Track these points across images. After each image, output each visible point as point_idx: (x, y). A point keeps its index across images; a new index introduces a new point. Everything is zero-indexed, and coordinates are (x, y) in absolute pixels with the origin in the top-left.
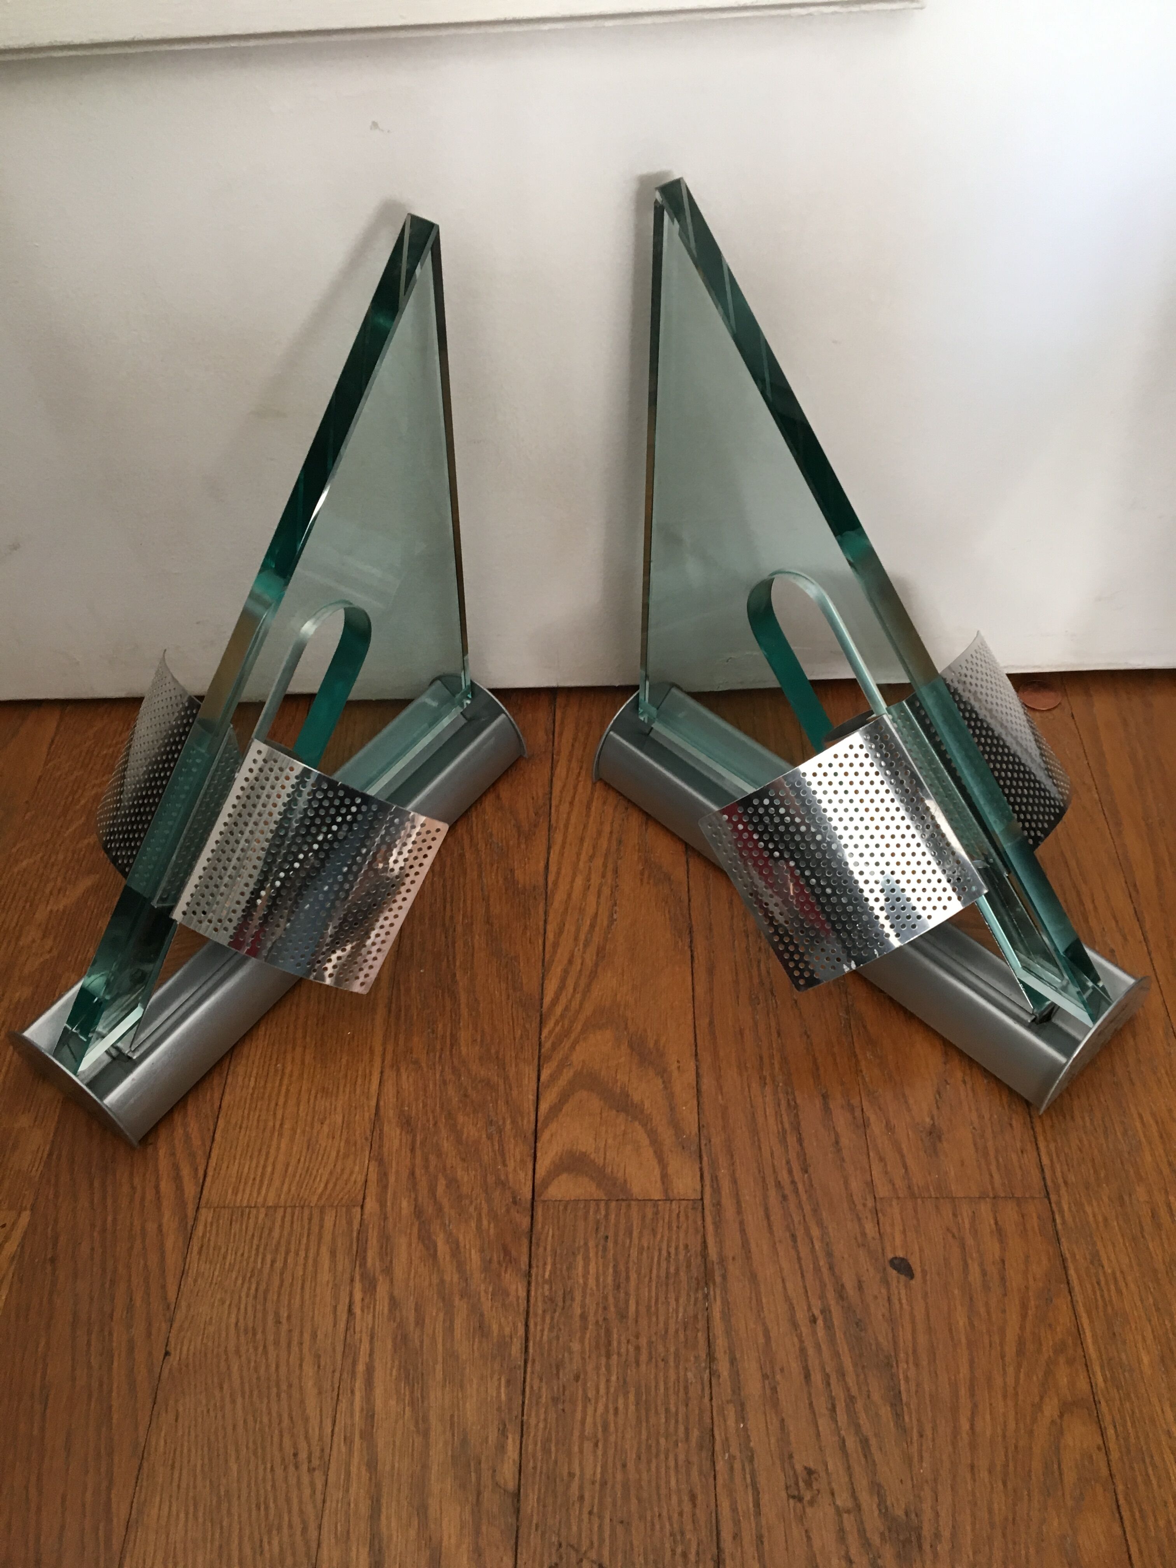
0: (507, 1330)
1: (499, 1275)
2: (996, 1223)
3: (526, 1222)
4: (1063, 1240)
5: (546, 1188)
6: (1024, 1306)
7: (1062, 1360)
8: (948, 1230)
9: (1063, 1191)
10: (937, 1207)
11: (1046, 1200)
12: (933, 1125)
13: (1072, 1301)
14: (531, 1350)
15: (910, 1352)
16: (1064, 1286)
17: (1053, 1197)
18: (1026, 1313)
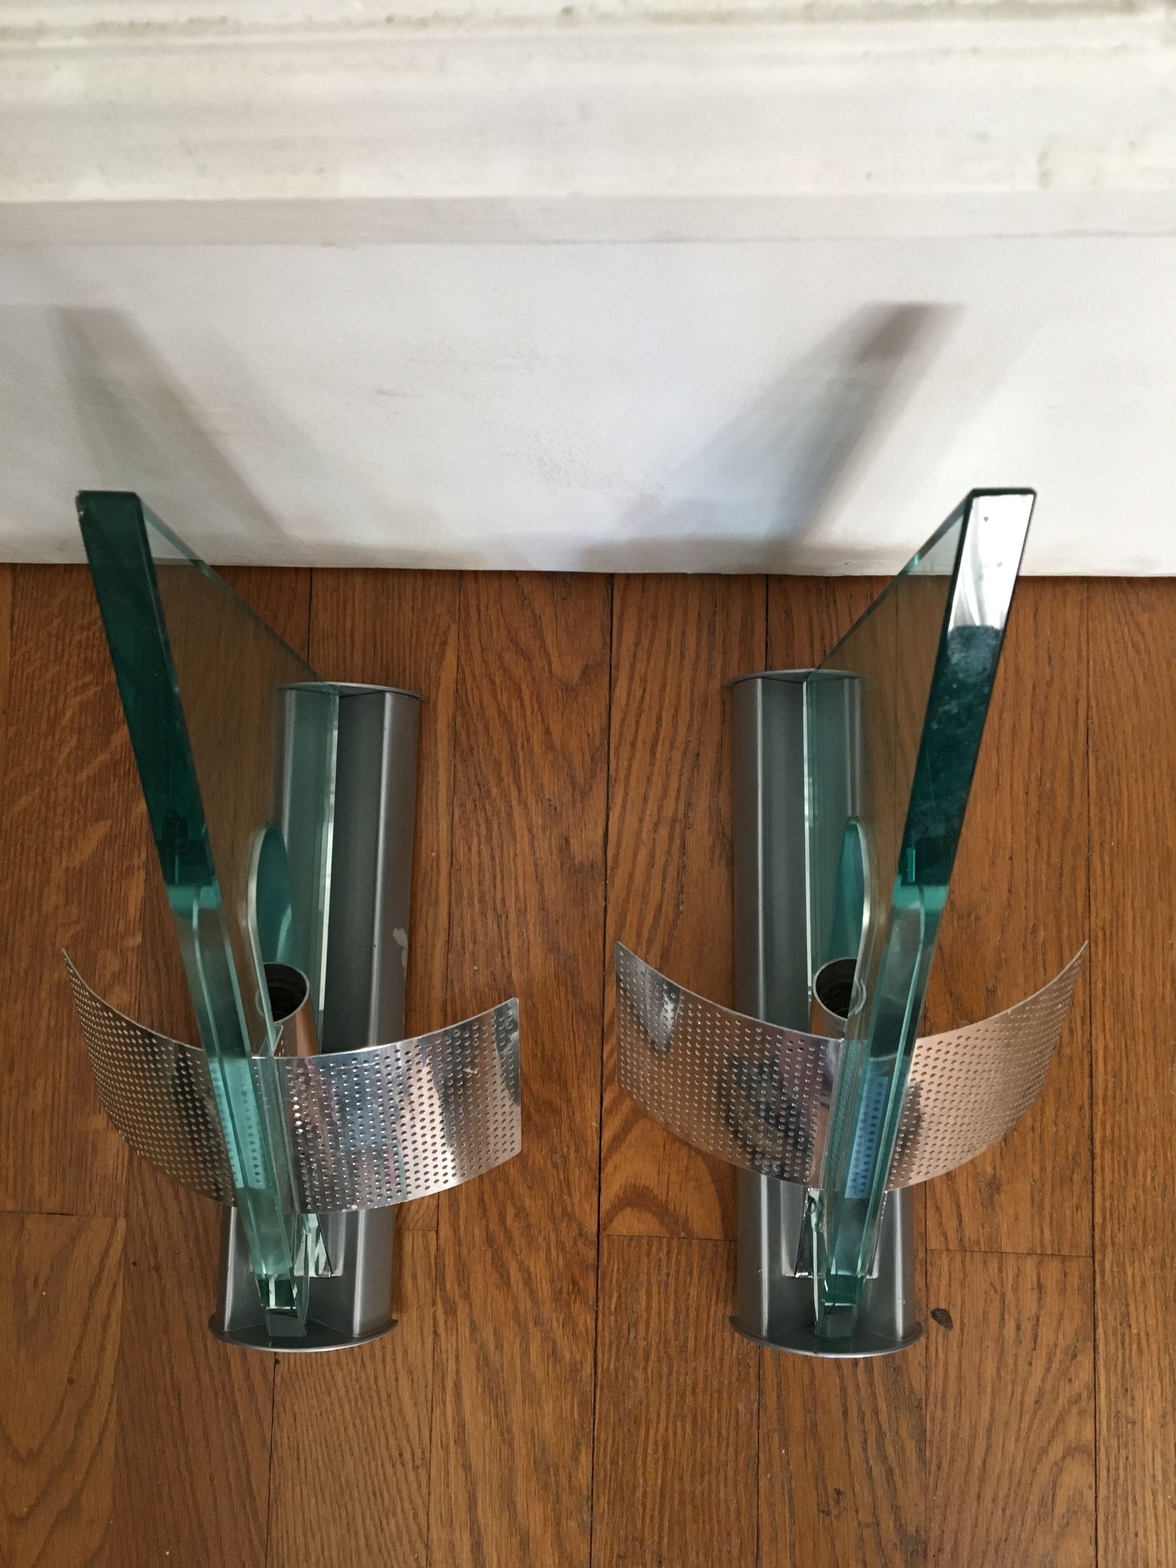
0: (578, 1357)
1: (569, 1305)
2: (1039, 1279)
3: (593, 1254)
4: (1099, 1299)
5: (611, 1222)
6: (1050, 1361)
7: (1075, 1410)
8: (991, 1284)
9: (1110, 1248)
10: (985, 1262)
11: (1091, 1260)
12: (994, 1175)
13: (1095, 1358)
14: (599, 1376)
15: (939, 1396)
16: (1090, 1344)
17: (1098, 1257)
18: (1050, 1367)
